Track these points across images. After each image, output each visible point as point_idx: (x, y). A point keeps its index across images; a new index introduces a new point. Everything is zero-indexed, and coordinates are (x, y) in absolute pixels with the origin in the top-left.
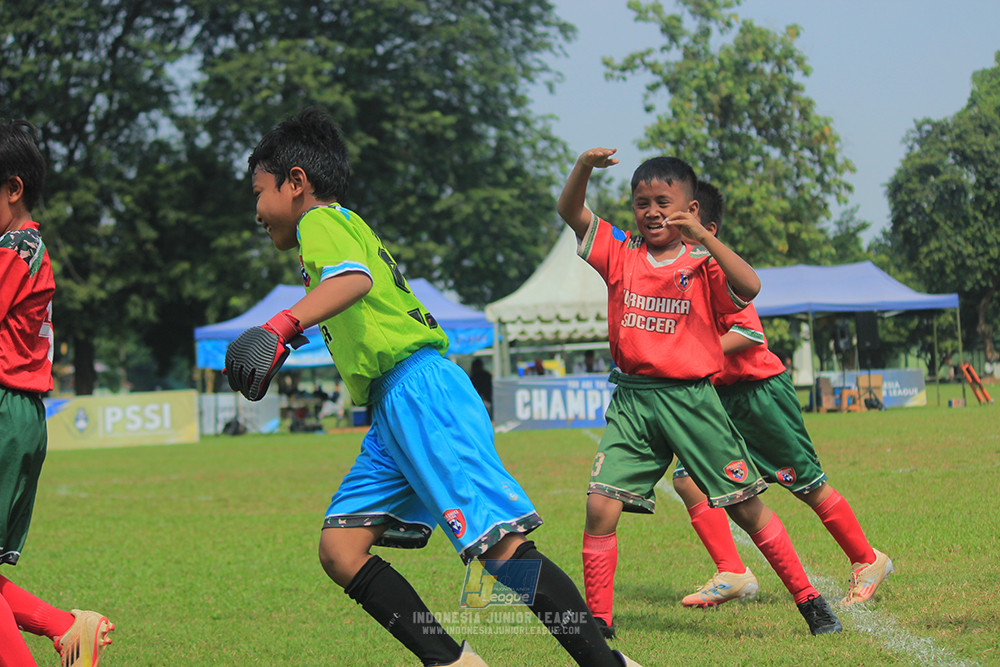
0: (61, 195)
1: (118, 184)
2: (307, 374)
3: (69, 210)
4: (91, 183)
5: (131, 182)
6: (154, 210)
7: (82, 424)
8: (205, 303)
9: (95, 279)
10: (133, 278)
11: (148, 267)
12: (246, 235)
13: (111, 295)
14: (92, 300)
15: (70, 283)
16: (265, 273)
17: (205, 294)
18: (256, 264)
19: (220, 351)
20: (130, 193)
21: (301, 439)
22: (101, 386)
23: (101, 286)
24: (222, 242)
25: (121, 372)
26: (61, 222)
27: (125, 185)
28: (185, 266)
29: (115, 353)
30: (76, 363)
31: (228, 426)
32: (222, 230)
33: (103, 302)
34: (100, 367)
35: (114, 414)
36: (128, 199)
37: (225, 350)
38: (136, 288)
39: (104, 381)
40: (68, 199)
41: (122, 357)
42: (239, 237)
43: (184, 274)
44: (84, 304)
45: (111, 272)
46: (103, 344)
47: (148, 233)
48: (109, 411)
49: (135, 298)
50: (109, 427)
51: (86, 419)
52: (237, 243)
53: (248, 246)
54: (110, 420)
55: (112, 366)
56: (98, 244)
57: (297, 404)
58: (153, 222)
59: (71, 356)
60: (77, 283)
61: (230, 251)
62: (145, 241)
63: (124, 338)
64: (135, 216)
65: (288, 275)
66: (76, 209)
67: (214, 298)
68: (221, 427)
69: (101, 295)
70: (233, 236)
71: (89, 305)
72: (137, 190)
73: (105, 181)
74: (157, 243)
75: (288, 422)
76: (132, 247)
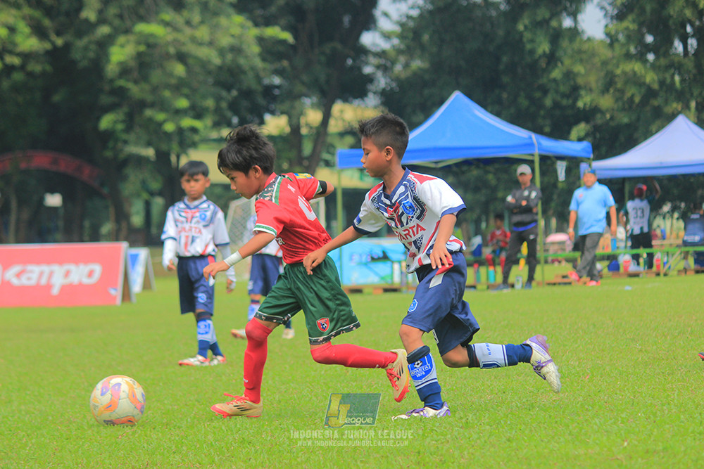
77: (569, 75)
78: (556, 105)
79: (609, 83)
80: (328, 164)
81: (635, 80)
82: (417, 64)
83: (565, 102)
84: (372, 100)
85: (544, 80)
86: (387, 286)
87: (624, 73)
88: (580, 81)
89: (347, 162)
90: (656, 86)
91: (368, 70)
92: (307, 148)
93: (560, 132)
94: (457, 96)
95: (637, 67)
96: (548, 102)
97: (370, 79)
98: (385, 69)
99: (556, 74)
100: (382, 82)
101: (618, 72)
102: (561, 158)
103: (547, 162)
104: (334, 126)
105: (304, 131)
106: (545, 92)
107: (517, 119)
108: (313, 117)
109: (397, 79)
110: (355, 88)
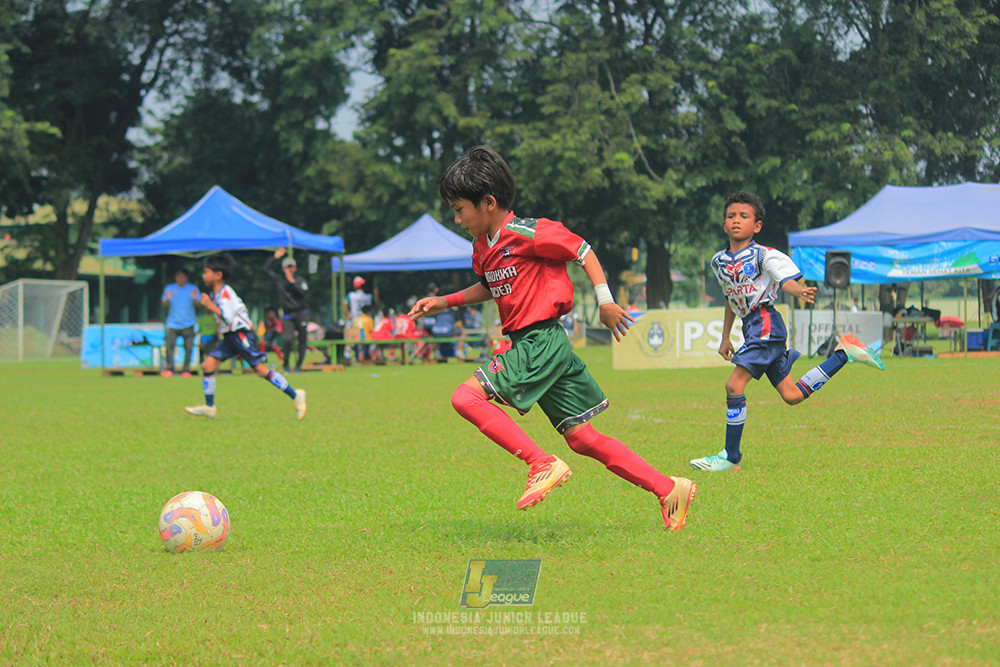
0: (634, 77)
1: (702, 66)
2: (914, 289)
3: (645, 94)
4: (670, 64)
5: (715, 64)
6: (743, 98)
7: (656, 341)
8: (799, 205)
9: (672, 175)
10: (718, 175)
11: (733, 162)
12: (846, 127)
13: (691, 193)
14: (669, 198)
15: (643, 178)
16: (868, 171)
17: (797, 196)
18: (856, 160)
19: (817, 260)
20: (715, 78)
21: (907, 363)
22: (677, 298)
23: (680, 184)
24: (819, 135)
25: (700, 282)
26: (635, 109)
27: (710, 68)
28: (777, 161)
29: (695, 261)
30: (649, 272)
31: (824, 346)
32: (817, 121)
33: (681, 201)
34: (676, 276)
35: (693, 330)
36: (711, 83)
37: (823, 259)
38: (719, 187)
39: (680, 293)
40: (643, 82)
41: (703, 267)
42: (838, 129)
43: (774, 171)
44: (658, 203)
45: (692, 168)
46: (679, 250)
47: (735, 124)
48: (688, 326)
49: (717, 199)
50: (687, 346)
51: (661, 335)
52: (836, 136)
53: (848, 140)
54: (688, 336)
55: (691, 276)
56: (677, 135)
57: (903, 323)
58: (741, 111)
59: (644, 263)
60: (651, 178)
61: (827, 145)
62: (732, 133)
63: (705, 244)
64: (720, 104)
65: (894, 174)
66: (651, 94)
67: (808, 199)
68: (815, 348)
69: (680, 193)
70: (829, 128)
71: (665, 206)
72: (723, 74)
73: (687, 63)
74: (743, 135)
75: (892, 344)
76: (716, 139)
77: (323, 174)
78: (309, 202)
79: (360, 182)
80: (93, 252)
81: (383, 180)
82: (179, 160)
83: (318, 199)
84: (137, 194)
85: (297, 179)
86: (146, 369)
87: (375, 174)
88: (333, 180)
89: (109, 251)
90: (403, 187)
91: (133, 164)
92: (73, 238)
93: (314, 228)
94: (216, 191)
95: (386, 168)
96: (302, 199)
97: (135, 173)
98: (148, 163)
99: (310, 171)
100: (146, 176)
101: (368, 172)
102: (314, 252)
103: (301, 255)
104: (99, 217)
105: (70, 220)
106: (298, 188)
107: (274, 213)
108: (79, 206)
109: (159, 173)
110: (120, 182)
